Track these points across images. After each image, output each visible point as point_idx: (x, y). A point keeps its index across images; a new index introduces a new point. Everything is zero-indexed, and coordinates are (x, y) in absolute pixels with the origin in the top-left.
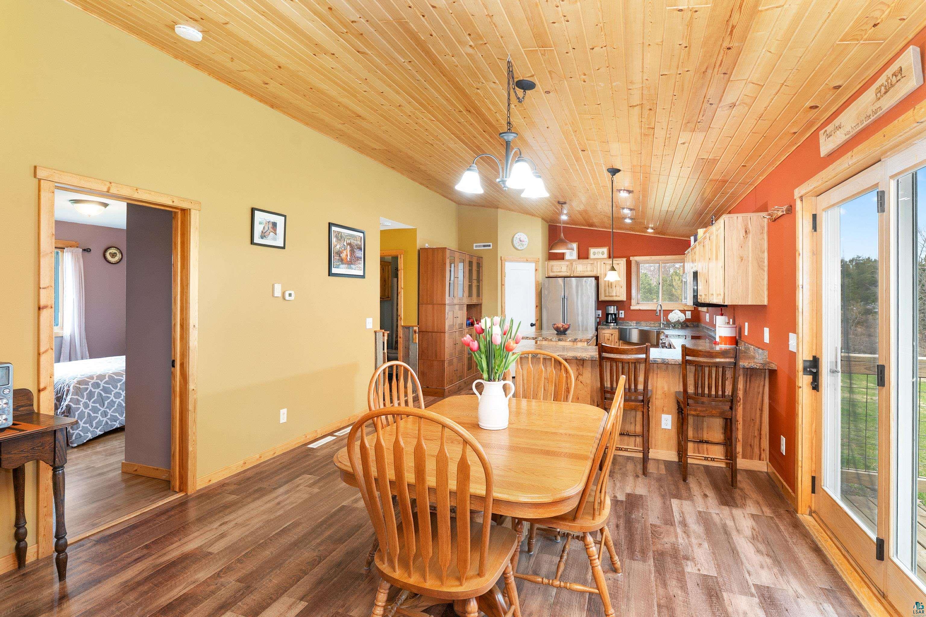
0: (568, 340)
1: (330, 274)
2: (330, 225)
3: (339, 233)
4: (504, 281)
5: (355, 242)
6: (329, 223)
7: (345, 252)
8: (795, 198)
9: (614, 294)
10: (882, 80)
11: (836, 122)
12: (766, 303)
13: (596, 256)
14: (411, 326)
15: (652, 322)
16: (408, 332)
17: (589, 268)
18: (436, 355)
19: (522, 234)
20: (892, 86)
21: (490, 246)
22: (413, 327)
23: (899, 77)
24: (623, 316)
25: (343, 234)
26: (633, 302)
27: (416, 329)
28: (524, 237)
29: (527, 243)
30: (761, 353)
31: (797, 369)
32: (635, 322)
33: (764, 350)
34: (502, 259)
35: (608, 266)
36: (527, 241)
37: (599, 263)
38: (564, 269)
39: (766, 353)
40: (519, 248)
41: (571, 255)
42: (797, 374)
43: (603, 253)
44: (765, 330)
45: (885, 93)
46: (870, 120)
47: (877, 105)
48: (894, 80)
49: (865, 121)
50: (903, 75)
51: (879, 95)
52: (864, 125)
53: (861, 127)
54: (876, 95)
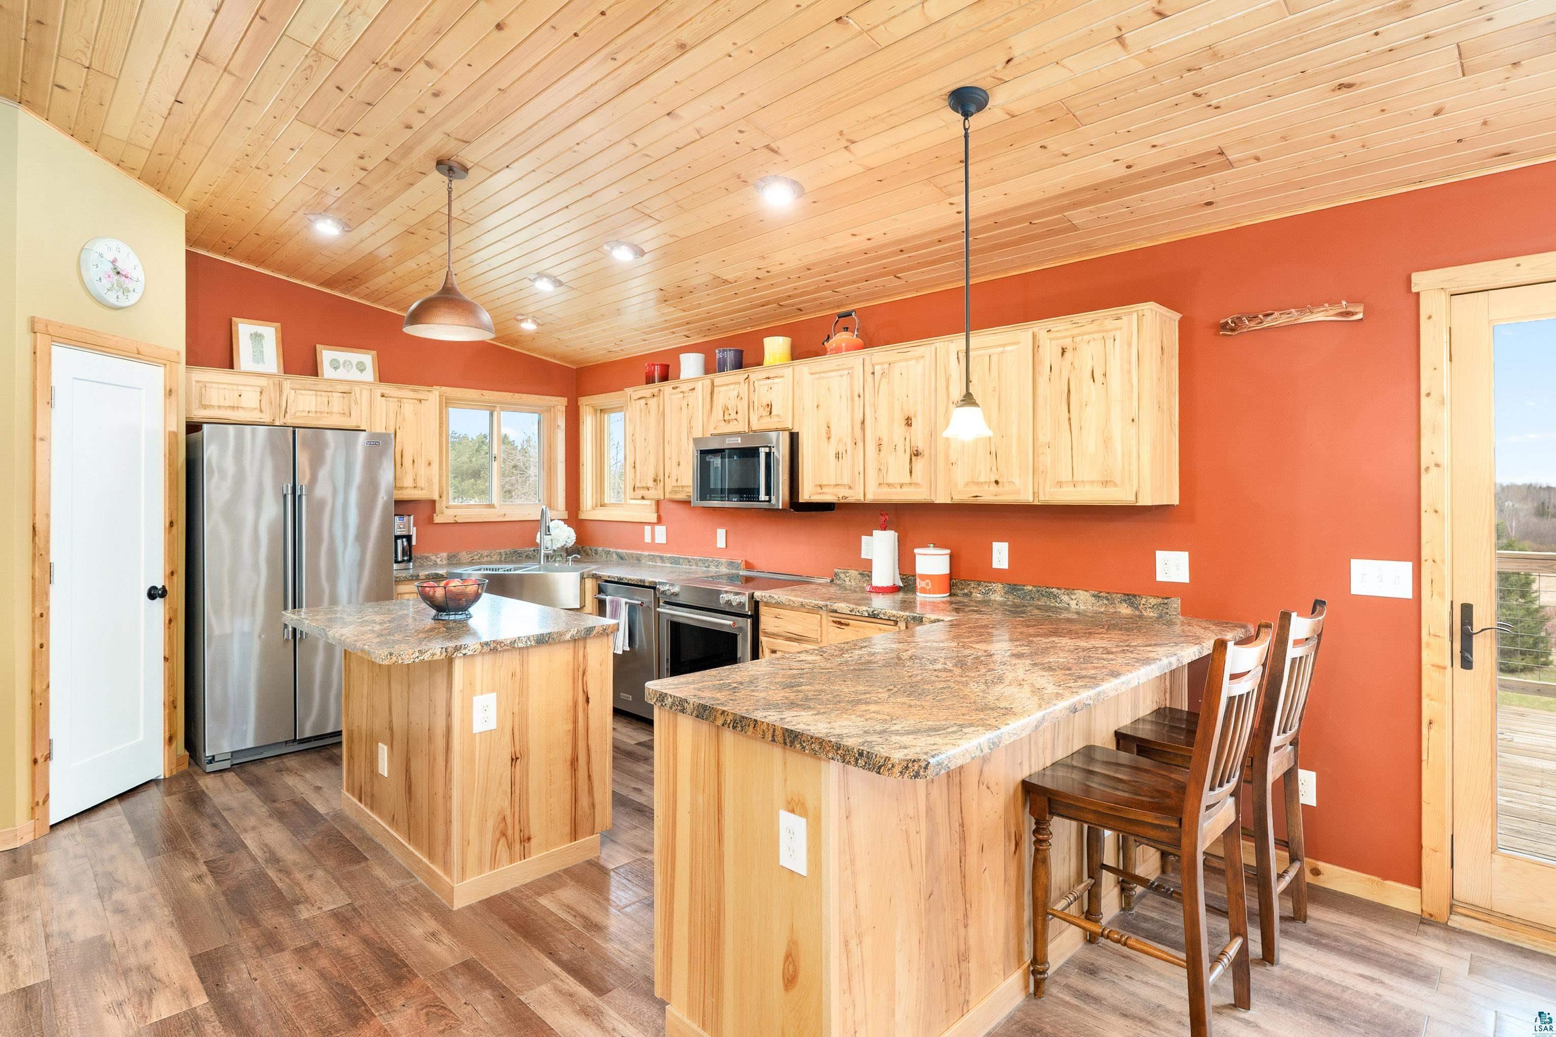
9: (409, 483)
13: (342, 373)
17: (337, 404)
19: (125, 249)
24: (420, 543)
26: (441, 503)
28: (129, 262)
29: (140, 289)
30: (1154, 605)
31: (1432, 632)
32: (445, 555)
33: (1167, 598)
34: (38, 327)
35: (393, 404)
36: (142, 278)
37: (366, 393)
38: (250, 398)
39: (1176, 603)
40: (111, 298)
41: (259, 356)
42: (1433, 641)
43: (361, 368)
44: (1161, 556)
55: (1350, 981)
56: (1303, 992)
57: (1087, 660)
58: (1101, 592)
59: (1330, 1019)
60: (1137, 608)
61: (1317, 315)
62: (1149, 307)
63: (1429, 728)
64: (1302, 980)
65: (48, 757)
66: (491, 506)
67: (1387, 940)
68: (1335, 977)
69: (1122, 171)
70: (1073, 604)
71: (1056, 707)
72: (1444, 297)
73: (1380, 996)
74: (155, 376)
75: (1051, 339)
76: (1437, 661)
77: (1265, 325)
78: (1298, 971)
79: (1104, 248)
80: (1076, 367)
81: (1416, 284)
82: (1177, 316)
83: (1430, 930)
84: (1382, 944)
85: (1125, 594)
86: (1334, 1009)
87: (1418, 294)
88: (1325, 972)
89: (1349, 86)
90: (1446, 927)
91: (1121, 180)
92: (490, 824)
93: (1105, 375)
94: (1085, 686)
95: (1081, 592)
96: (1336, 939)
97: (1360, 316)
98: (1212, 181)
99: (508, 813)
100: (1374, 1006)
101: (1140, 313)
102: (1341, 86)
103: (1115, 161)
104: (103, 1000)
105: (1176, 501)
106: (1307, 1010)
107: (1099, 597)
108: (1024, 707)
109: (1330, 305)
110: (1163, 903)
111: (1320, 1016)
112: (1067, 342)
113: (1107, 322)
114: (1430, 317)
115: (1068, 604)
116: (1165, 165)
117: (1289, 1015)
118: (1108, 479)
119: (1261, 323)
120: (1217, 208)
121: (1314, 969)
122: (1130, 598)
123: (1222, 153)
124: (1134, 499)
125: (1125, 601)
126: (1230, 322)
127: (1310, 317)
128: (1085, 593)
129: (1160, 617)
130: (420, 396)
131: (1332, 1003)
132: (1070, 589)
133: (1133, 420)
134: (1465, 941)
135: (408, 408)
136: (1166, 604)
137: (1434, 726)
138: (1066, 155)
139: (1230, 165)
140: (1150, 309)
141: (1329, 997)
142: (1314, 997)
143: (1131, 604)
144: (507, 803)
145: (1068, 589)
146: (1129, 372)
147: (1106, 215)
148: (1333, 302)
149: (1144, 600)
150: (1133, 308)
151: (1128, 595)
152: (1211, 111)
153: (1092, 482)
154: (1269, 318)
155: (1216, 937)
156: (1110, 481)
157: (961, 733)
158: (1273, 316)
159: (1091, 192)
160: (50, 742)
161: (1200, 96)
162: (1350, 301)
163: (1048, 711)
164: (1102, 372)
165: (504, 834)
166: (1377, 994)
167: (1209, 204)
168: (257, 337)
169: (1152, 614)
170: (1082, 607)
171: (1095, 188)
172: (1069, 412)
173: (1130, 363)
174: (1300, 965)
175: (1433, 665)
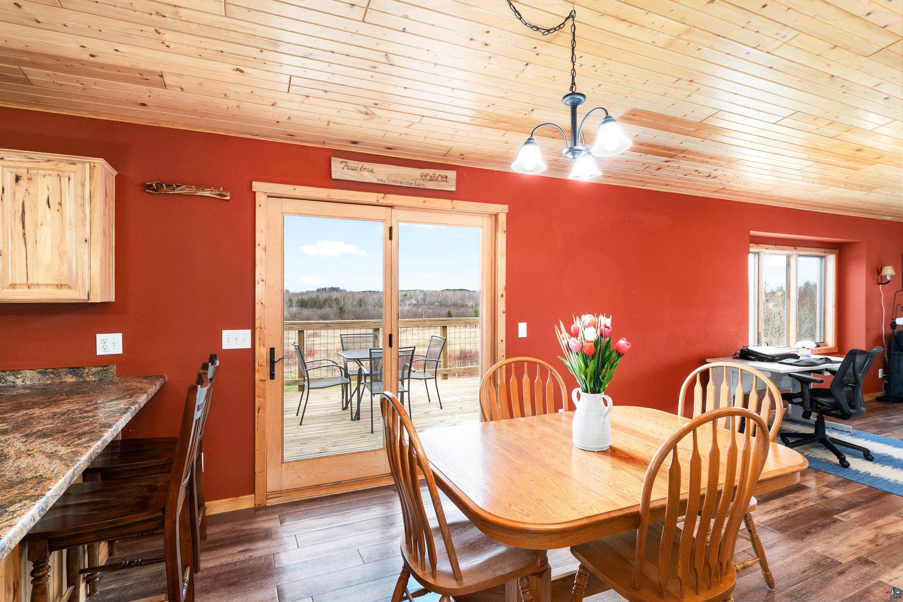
8: (254, 190)
20: (437, 180)
23: (443, 180)
30: (95, 373)
31: (260, 364)
33: (105, 366)
39: (113, 369)
42: (260, 368)
44: (100, 338)
45: (430, 180)
46: (410, 186)
47: (421, 182)
48: (439, 178)
49: (405, 184)
50: (447, 180)
51: (424, 178)
52: (402, 185)
53: (398, 184)
54: (422, 176)
55: (237, 558)
56: (217, 578)
57: (73, 421)
58: (46, 369)
59: (234, 584)
60: (81, 377)
61: (206, 192)
62: (100, 161)
63: (258, 412)
64: (215, 571)
67: (246, 527)
68: (229, 560)
69: (85, 56)
70: (19, 382)
71: (79, 463)
72: (265, 196)
73: (251, 557)
75: (3, 167)
76: (262, 378)
77: (176, 192)
78: (211, 568)
79: (52, 107)
80: (31, 193)
81: (254, 187)
82: (115, 173)
83: (261, 512)
84: (243, 530)
85: (70, 368)
86: (234, 577)
87: (255, 192)
88: (223, 561)
89: (242, 71)
90: (266, 508)
91: (83, 62)
93: (60, 204)
94: (92, 440)
95: (28, 372)
96: (223, 540)
97: (228, 198)
98: (150, 92)
100: (251, 564)
101: (92, 164)
102: (238, 70)
103: (82, 46)
105: (113, 299)
106: (222, 586)
107: (46, 372)
108: (53, 471)
109: (214, 188)
110: (117, 575)
111: (230, 585)
112: (22, 172)
113: (62, 165)
114: (260, 206)
115: (14, 383)
116: (121, 67)
117: (215, 594)
118: (63, 283)
119: (173, 190)
120: (147, 109)
121: (218, 563)
122: (74, 370)
123: (161, 76)
124: (87, 298)
125: (70, 373)
126: (154, 185)
127: (202, 193)
128: (32, 371)
129: (101, 380)
131: (232, 575)
132: (15, 371)
133: (86, 241)
134: (274, 510)
136: (105, 370)
137: (260, 411)
138: (39, 22)
139: (165, 86)
140: (100, 163)
141: (230, 572)
142: (223, 577)
143: (76, 375)
145: (14, 371)
146: (83, 205)
147: (62, 83)
148: (217, 188)
149: (87, 370)
150: (86, 159)
151: (72, 368)
152: (164, 47)
153: (47, 285)
154: (179, 188)
155: (160, 576)
156: (65, 285)
157: (7, 514)
158: (181, 187)
159: (53, 61)
161: (159, 33)
162: (225, 189)
163: (76, 466)
164: (58, 201)
166: (250, 557)
167: (144, 105)
169: (94, 379)
170: (28, 383)
171: (59, 59)
172: (24, 228)
173: (83, 198)
174: (211, 564)
175: (260, 380)
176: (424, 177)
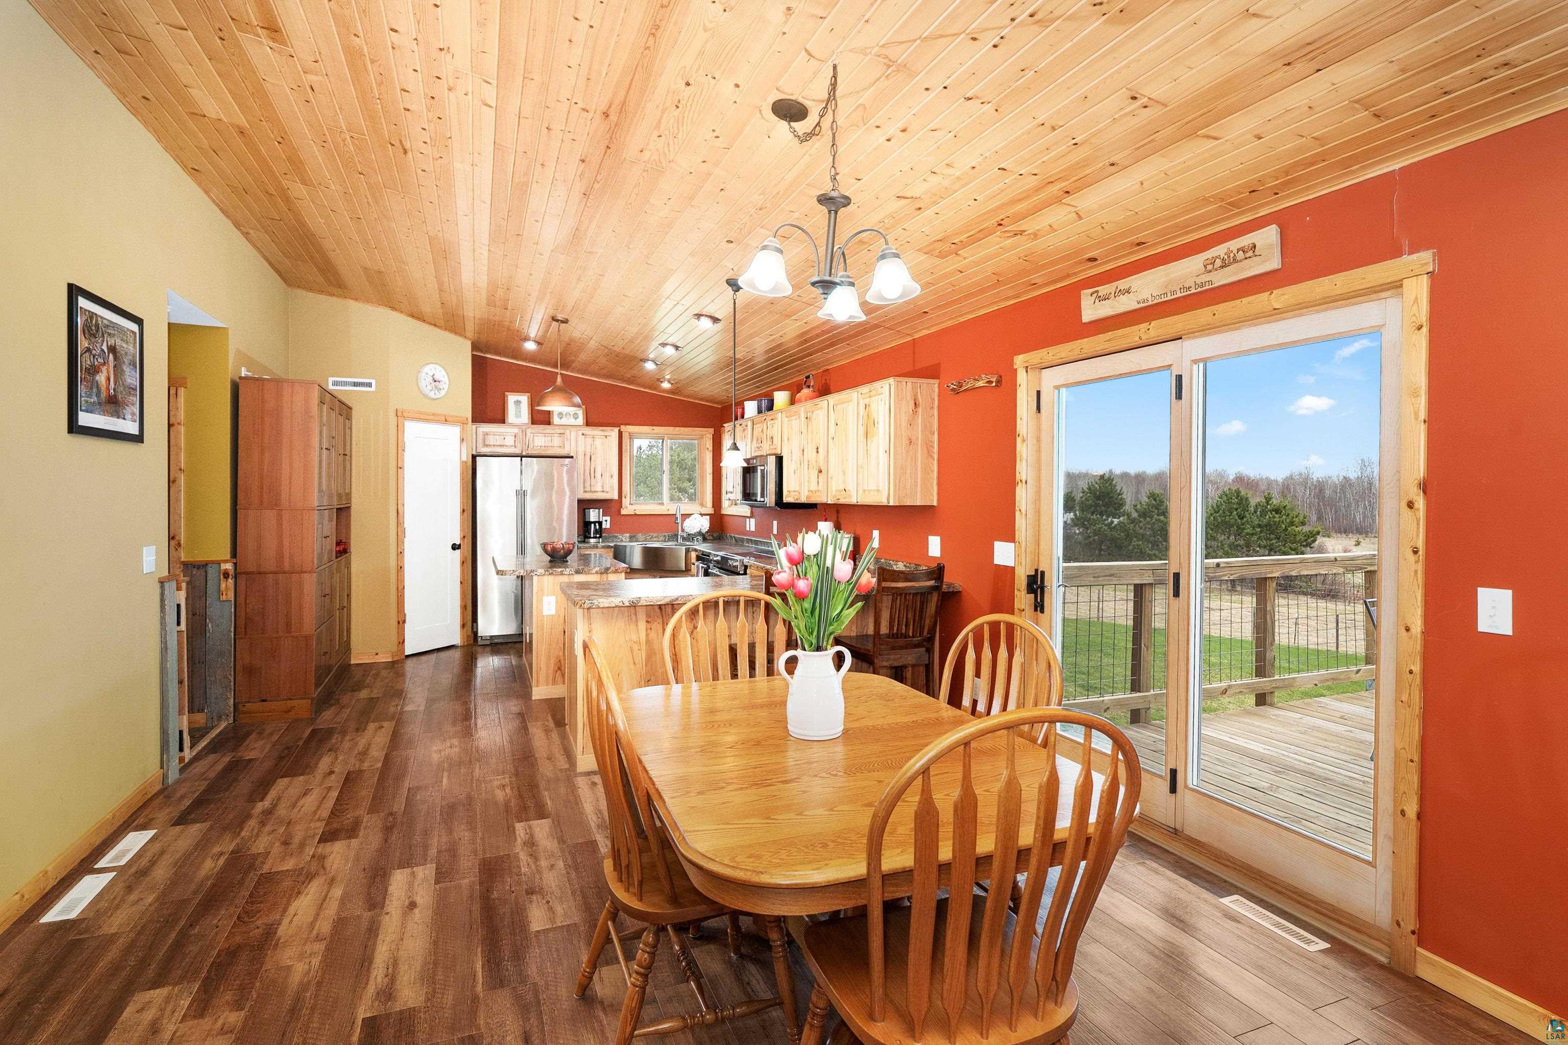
0: (594, 571)
1: (74, 427)
2: (74, 291)
3: (92, 315)
4: (403, 460)
5: (125, 346)
6: (71, 287)
7: (104, 369)
8: (1015, 367)
9: (599, 488)
10: (1220, 250)
11: (1122, 284)
12: (935, 504)
13: (564, 421)
14: (213, 562)
15: (655, 535)
16: (203, 577)
17: (557, 441)
18: (288, 625)
19: (439, 368)
20: (1235, 261)
21: (369, 385)
22: (219, 563)
23: (1248, 255)
24: (608, 526)
25: (99, 319)
26: (626, 502)
27: (229, 566)
28: (440, 374)
29: (446, 387)
32: (628, 535)
34: (399, 414)
35: (589, 440)
36: (447, 382)
37: (573, 434)
38: (510, 441)
40: (432, 395)
41: (518, 415)
43: (576, 416)
45: (1222, 267)
46: (1189, 292)
47: (1205, 278)
48: (1241, 255)
49: (1178, 293)
50: (1256, 253)
51: (1210, 267)
52: (1175, 296)
53: (1169, 298)
54: (1205, 266)
61: (980, 383)
65: (404, 622)
66: (662, 504)
74: (455, 431)
75: (862, 399)
76: (1020, 606)
77: (964, 388)
80: (869, 417)
81: (1017, 363)
92: (552, 662)
97: (994, 384)
99: (562, 658)
104: (435, 748)
107: (906, 566)
109: (985, 376)
112: (867, 401)
113: (879, 389)
119: (962, 387)
124: (886, 501)
128: (902, 564)
130: (606, 434)
133: (886, 451)
135: (598, 442)
144: (561, 654)
151: (916, 565)
153: (874, 491)
154: (965, 384)
156: (879, 490)
160: (405, 615)
164: (877, 421)
165: (559, 669)
168: (518, 403)
172: (867, 445)
175: (1018, 609)
176: (1209, 269)
